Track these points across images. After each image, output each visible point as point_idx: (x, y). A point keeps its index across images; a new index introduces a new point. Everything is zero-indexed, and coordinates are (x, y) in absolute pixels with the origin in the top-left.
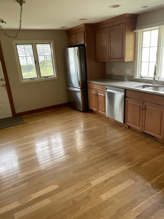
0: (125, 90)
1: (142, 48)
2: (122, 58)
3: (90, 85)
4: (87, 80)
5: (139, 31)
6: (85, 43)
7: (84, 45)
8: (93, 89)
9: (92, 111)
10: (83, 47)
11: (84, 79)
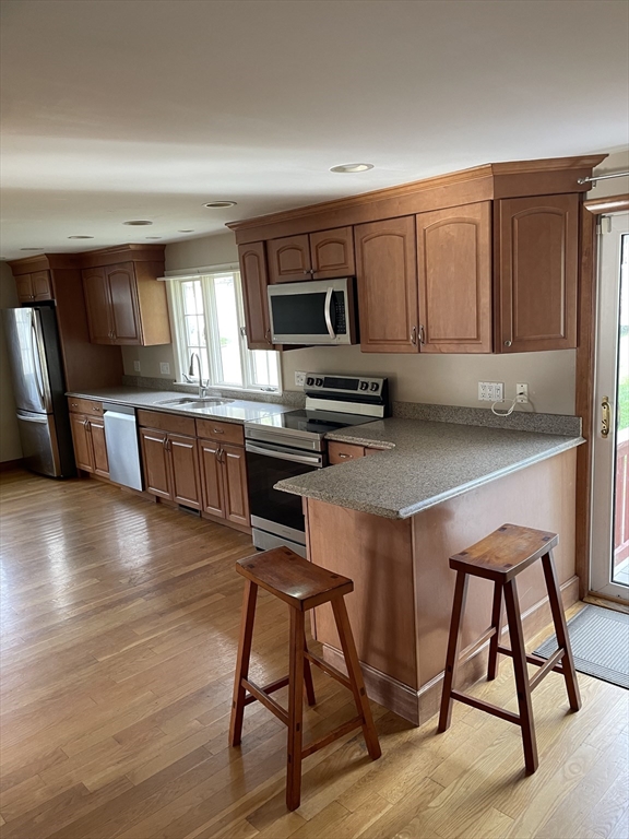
0: (136, 409)
1: (184, 316)
2: (136, 338)
3: (72, 405)
4: (65, 390)
5: (171, 280)
6: (53, 297)
7: (50, 303)
8: (81, 414)
9: (85, 476)
10: (48, 308)
11: (59, 388)
